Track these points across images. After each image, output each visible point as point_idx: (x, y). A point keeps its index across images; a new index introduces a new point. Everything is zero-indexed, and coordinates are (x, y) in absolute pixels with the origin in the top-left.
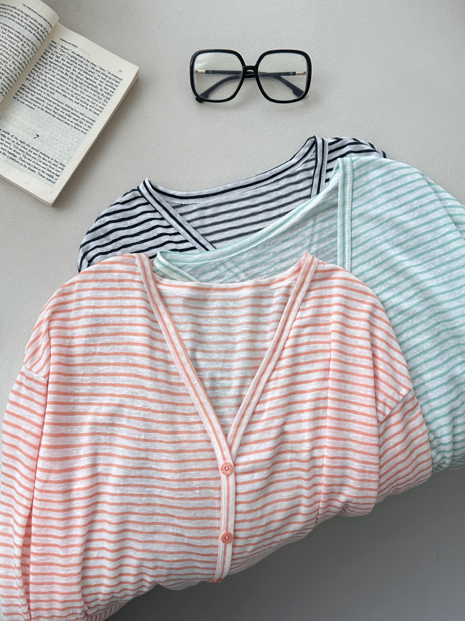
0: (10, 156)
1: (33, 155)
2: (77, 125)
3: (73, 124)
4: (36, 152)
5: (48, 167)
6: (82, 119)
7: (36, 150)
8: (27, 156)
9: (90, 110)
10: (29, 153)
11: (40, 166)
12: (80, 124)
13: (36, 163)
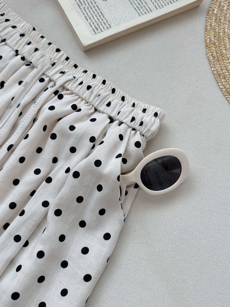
0: (79, 3)
1: (94, 10)
2: (138, 8)
3: (135, 6)
4: (97, 10)
5: (99, 22)
6: (144, 6)
7: (99, 8)
8: (90, 9)
9: (153, 3)
10: (93, 8)
11: (94, 19)
12: (140, 8)
13: (93, 16)
